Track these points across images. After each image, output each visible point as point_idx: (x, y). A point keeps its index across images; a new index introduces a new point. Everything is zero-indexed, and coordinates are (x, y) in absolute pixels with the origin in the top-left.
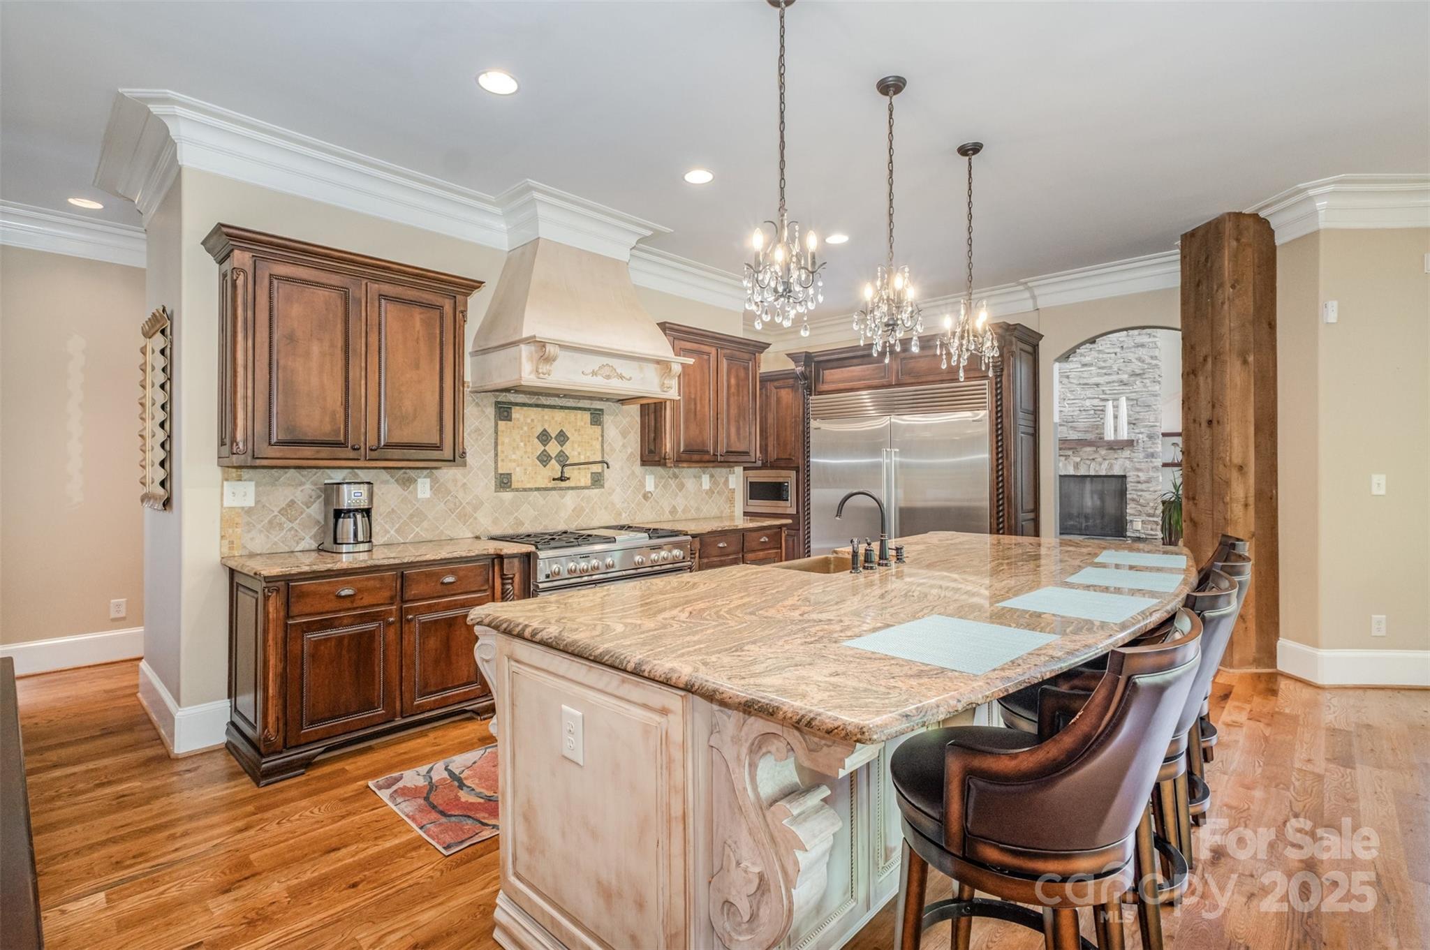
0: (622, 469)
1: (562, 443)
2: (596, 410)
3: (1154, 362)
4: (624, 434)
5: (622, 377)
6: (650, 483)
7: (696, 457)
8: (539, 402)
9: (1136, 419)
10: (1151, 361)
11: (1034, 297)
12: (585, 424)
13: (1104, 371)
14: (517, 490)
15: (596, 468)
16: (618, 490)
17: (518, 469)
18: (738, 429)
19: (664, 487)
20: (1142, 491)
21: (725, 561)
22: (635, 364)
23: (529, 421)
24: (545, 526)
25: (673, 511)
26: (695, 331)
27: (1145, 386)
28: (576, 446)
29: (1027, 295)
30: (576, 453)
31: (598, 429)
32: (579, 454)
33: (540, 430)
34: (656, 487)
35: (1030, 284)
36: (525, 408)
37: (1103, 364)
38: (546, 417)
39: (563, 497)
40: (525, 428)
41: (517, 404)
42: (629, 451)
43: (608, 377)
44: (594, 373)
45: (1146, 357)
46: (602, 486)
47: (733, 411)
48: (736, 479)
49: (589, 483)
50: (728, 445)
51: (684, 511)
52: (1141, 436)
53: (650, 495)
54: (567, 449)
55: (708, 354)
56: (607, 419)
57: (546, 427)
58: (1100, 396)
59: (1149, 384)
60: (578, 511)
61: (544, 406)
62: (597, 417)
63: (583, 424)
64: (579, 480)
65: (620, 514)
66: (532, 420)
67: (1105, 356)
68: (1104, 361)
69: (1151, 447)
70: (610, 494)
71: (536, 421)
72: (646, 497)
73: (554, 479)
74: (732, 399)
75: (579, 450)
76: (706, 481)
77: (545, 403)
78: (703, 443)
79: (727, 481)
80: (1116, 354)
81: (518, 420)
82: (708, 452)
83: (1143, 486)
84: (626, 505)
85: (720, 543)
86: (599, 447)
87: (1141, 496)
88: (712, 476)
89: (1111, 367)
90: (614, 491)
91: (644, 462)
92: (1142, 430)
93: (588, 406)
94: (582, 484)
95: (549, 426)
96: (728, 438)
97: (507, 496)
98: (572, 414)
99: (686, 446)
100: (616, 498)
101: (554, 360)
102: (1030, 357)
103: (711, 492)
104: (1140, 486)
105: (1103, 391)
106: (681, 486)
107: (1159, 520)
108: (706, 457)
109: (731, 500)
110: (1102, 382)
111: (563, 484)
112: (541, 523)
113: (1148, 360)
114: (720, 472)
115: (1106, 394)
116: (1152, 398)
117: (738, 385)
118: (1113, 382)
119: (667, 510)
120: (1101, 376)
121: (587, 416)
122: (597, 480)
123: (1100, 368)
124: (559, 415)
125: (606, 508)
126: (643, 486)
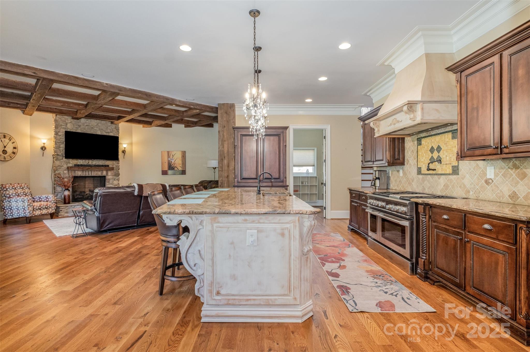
0: (470, 163)
1: (439, 152)
2: (454, 130)
8: (430, 134)
12: (449, 140)
14: (423, 174)
16: (468, 176)
17: (423, 165)
19: (505, 175)
21: (448, 230)
23: (427, 143)
24: (433, 192)
28: (445, 152)
30: (445, 156)
32: (446, 156)
33: (430, 147)
34: (496, 175)
36: (426, 138)
38: (433, 141)
39: (439, 179)
40: (426, 147)
41: (422, 138)
46: (459, 174)
49: (451, 172)
53: (490, 181)
57: (433, 145)
60: (446, 186)
61: (432, 136)
62: (455, 135)
63: (448, 140)
64: (446, 170)
65: (469, 192)
66: (428, 143)
70: (463, 179)
71: (429, 143)
72: (487, 182)
75: (446, 154)
77: (432, 134)
81: (424, 144)
84: (473, 186)
90: (465, 177)
93: (451, 129)
94: (448, 173)
97: (420, 176)
98: (443, 135)
100: (468, 182)
108: (489, 151)
112: (431, 190)
121: (450, 135)
122: (456, 171)
124: (438, 138)
125: (460, 187)
126: (485, 174)
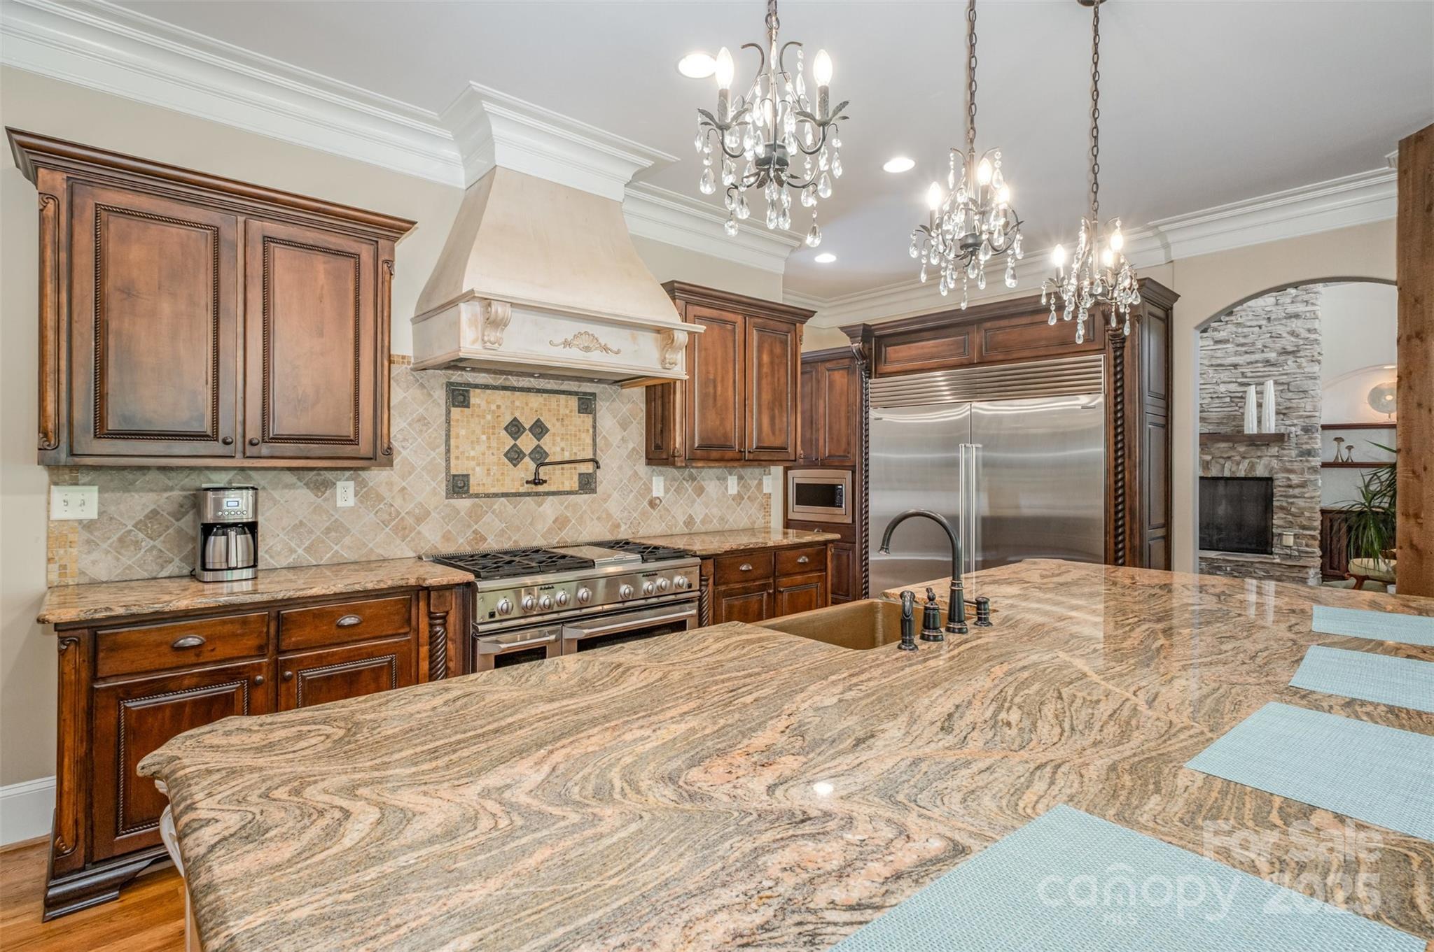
0: (620, 468)
1: (539, 436)
2: (585, 394)
3: (1313, 336)
4: (624, 425)
5: (606, 349)
6: (658, 484)
7: (715, 454)
8: (508, 384)
9: (1286, 408)
10: (1309, 335)
11: (1166, 246)
12: (571, 412)
13: (1244, 349)
14: (477, 496)
15: (587, 468)
16: (615, 495)
17: (478, 469)
18: (772, 419)
19: (677, 491)
20: (1295, 497)
21: (749, 588)
22: (626, 333)
23: (493, 407)
24: (515, 542)
25: (690, 522)
26: (714, 293)
27: (1299, 367)
28: (558, 439)
29: (1157, 243)
30: (558, 449)
31: (588, 419)
32: (563, 450)
33: (508, 419)
34: (667, 491)
35: (1162, 229)
36: (488, 391)
37: (1242, 340)
38: (517, 403)
40: (489, 417)
41: (476, 386)
42: (631, 446)
43: (587, 349)
44: (567, 344)
45: (1301, 330)
46: (594, 491)
47: (766, 397)
48: (772, 481)
49: (576, 486)
50: (759, 439)
51: (703, 522)
52: (1293, 429)
53: (658, 501)
54: (546, 444)
55: (733, 323)
56: (602, 407)
57: (517, 415)
58: (1239, 380)
59: (1304, 364)
60: (561, 522)
61: (514, 389)
62: (587, 404)
63: (568, 412)
64: (563, 483)
65: (618, 526)
66: (499, 407)
67: (1245, 330)
68: (1245, 337)
69: (1307, 443)
70: (605, 500)
71: (503, 407)
72: (652, 504)
73: (528, 482)
74: (764, 382)
75: (563, 444)
76: (733, 485)
77: (516, 384)
78: (725, 435)
79: (760, 484)
80: (1260, 327)
81: (479, 406)
82: (731, 448)
83: (1297, 491)
84: (626, 514)
85: (742, 564)
86: (589, 441)
87: (1292, 503)
88: (741, 478)
89: (1253, 344)
90: (609, 496)
91: (650, 461)
92: (1295, 421)
93: (576, 389)
94: (567, 488)
95: (522, 414)
96: (757, 429)
97: (463, 504)
98: (554, 397)
99: (701, 439)
100: (614, 506)
101: (506, 325)
102: (1161, 325)
103: (739, 498)
104: (1291, 491)
105: (1243, 373)
106: (700, 491)
107: (1316, 533)
108: (729, 455)
109: (766, 508)
110: (1241, 362)
111: (540, 488)
112: (510, 538)
113: (1304, 334)
114: (751, 473)
115: (1246, 377)
116: (1310, 382)
117: (772, 363)
118: (1257, 362)
119: (681, 519)
120: (1240, 355)
121: (573, 402)
122: (587, 484)
123: (1238, 345)
124: (535, 401)
125: (598, 518)
126: (649, 490)
